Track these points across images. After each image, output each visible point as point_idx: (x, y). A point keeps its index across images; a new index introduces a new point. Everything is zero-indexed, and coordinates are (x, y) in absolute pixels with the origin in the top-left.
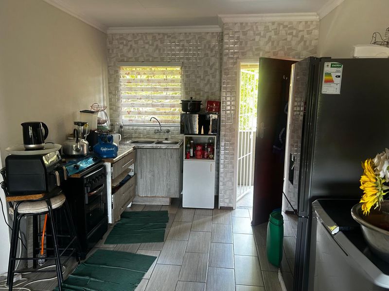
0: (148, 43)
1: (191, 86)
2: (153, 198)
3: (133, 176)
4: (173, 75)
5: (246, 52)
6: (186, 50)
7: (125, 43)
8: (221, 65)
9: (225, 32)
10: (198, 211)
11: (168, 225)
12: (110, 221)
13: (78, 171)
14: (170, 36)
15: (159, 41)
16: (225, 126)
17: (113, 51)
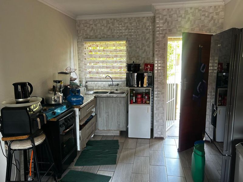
0: (103, 25)
1: (133, 54)
2: (108, 131)
3: (94, 116)
4: (121, 46)
5: (172, 29)
6: (129, 29)
7: (88, 26)
8: (154, 39)
9: (157, 16)
10: (139, 140)
11: (119, 151)
12: (79, 149)
13: (54, 116)
14: (118, 20)
15: (111, 24)
16: (157, 81)
17: (80, 32)
